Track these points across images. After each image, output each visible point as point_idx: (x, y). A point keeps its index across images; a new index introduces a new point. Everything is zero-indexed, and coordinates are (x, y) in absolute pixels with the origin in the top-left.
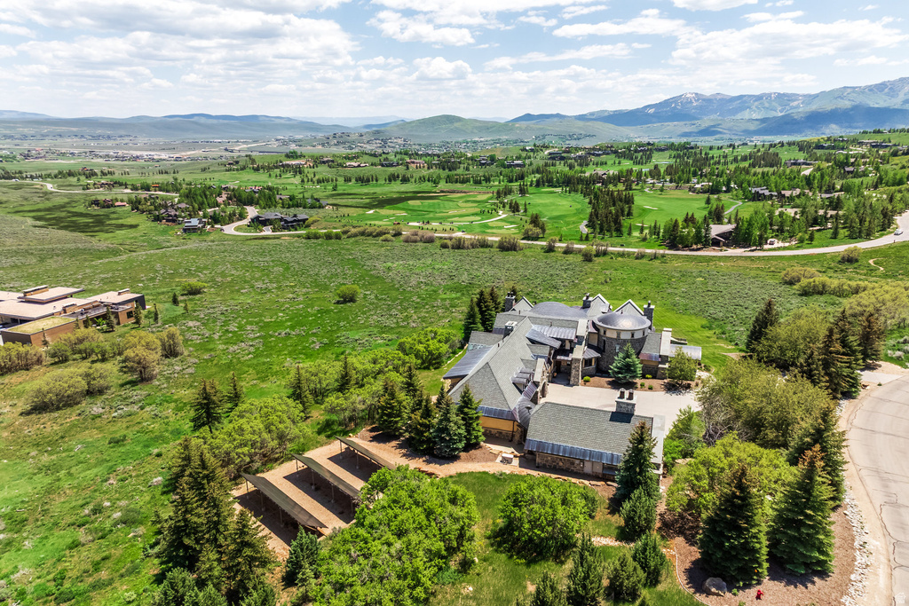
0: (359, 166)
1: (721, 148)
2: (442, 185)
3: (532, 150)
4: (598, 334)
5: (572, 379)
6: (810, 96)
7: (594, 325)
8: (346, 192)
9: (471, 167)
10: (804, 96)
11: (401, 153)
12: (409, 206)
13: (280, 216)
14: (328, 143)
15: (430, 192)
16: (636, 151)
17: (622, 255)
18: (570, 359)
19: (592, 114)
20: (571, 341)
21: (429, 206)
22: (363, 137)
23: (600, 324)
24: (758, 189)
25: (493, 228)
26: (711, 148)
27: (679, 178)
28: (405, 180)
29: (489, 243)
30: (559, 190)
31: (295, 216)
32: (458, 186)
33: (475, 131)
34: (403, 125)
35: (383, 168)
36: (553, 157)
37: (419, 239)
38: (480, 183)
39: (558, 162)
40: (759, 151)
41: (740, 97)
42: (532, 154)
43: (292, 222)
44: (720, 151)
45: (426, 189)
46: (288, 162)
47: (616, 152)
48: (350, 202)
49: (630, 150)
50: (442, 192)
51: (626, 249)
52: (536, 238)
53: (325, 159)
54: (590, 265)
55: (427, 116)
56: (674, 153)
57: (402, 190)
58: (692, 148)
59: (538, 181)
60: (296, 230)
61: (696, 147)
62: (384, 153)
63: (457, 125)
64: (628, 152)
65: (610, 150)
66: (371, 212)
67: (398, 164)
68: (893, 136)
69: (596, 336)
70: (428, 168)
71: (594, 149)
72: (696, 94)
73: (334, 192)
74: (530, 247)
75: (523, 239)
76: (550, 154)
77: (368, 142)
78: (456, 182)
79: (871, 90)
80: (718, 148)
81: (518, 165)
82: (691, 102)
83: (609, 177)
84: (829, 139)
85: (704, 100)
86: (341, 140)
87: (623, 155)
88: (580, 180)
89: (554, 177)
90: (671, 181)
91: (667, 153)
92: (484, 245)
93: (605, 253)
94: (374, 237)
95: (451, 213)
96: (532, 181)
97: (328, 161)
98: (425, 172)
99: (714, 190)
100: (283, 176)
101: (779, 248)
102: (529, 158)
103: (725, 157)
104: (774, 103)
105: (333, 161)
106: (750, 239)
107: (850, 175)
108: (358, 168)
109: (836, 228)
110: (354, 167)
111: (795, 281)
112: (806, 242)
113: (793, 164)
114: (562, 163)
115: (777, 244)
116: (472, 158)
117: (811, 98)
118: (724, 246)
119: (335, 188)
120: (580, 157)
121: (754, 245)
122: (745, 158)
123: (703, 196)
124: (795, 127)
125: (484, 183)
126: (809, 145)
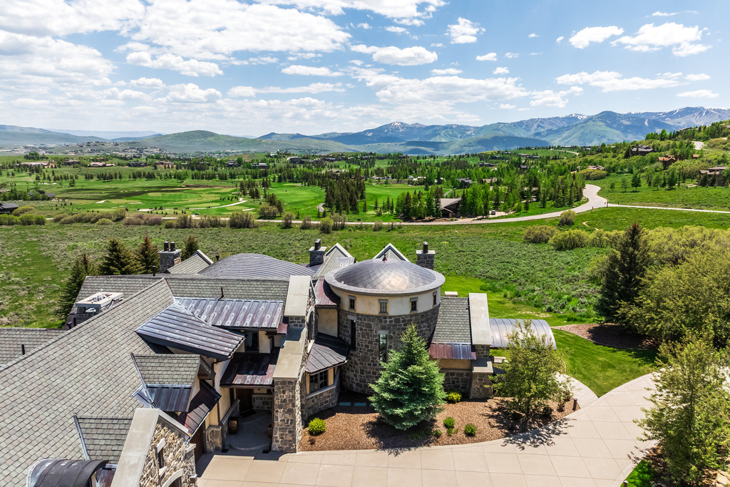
0: (104, 166)
1: (425, 158)
2: (188, 181)
3: (275, 156)
4: (338, 308)
5: (277, 434)
6: (478, 128)
7: (328, 289)
8: (84, 188)
9: (219, 169)
10: (474, 128)
11: (153, 157)
14: (81, 151)
15: (173, 187)
16: (362, 159)
17: (360, 228)
18: (268, 381)
19: (325, 135)
20: (271, 333)
21: (170, 197)
22: (118, 147)
23: (342, 285)
24: (464, 179)
27: (399, 174)
28: (150, 177)
29: (221, 223)
30: (300, 184)
32: (205, 182)
33: (227, 144)
34: (159, 137)
35: (130, 168)
36: (292, 161)
37: (143, 222)
38: (226, 179)
39: (298, 166)
40: (452, 160)
41: (433, 126)
42: (275, 159)
44: (425, 160)
45: (171, 184)
46: (25, 163)
47: (346, 159)
48: (85, 196)
49: (357, 158)
50: (187, 186)
51: (364, 223)
52: (274, 218)
53: (71, 161)
54: (328, 236)
55: (182, 131)
56: (391, 161)
57: (146, 185)
58: (404, 157)
59: (280, 178)
63: (211, 139)
64: (356, 159)
65: (341, 157)
66: (103, 201)
67: (146, 165)
68: (539, 151)
69: (334, 314)
70: (177, 168)
71: (328, 156)
72: (402, 123)
74: (265, 225)
75: (259, 218)
76: (291, 159)
77: (123, 151)
78: (202, 178)
79: (514, 125)
80: (423, 158)
81: (263, 167)
82: (398, 129)
83: (342, 174)
84: (499, 152)
85: (407, 128)
86: (95, 148)
87: (352, 162)
88: (317, 176)
89: (295, 174)
90: (393, 178)
91: (386, 161)
92: (216, 224)
93: (343, 227)
94: (89, 223)
95: (190, 201)
96: (275, 177)
97: (73, 163)
98: (173, 171)
99: (427, 183)
100: (17, 175)
101: (502, 217)
102: (273, 162)
103: (429, 164)
104: (455, 132)
105: (79, 163)
106: (476, 210)
107: (526, 171)
108: (103, 168)
109: (544, 199)
110: (99, 166)
111: (538, 240)
112: (523, 210)
113: (481, 166)
114: (302, 166)
115: (498, 214)
116: (221, 162)
117: (478, 130)
118: (453, 216)
119: (72, 184)
120: (316, 161)
121: (481, 214)
122: (444, 164)
123: (420, 186)
124: (471, 148)
125: (229, 180)
126: (486, 156)
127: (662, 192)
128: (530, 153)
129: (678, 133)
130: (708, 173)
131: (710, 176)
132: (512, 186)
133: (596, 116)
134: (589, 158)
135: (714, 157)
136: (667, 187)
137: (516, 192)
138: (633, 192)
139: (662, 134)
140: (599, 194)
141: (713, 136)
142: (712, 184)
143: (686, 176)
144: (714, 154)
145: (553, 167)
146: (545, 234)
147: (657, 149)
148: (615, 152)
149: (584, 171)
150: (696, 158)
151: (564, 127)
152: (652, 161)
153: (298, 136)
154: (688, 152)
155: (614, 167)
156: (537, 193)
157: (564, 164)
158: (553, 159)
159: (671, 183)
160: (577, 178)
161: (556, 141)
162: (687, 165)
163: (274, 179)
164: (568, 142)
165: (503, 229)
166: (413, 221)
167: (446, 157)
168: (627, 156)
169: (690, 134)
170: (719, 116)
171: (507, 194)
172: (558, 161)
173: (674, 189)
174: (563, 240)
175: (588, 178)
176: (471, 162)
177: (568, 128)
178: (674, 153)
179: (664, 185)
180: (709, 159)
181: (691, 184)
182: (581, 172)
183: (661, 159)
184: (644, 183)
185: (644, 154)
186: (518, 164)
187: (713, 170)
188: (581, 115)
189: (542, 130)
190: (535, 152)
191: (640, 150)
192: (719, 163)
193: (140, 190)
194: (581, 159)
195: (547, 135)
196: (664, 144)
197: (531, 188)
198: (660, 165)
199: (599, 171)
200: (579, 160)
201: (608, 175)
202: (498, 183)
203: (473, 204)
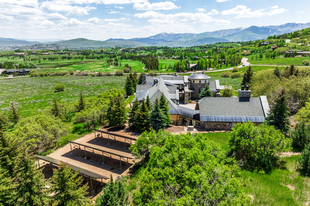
0: (49, 54)
1: (177, 48)
2: (85, 60)
3: (116, 49)
5: (185, 101)
6: (198, 34)
8: (45, 63)
9: (94, 54)
10: (196, 34)
11: (65, 50)
12: (73, 66)
13: (16, 71)
14: (33, 48)
15: (80, 62)
16: (151, 49)
19: (133, 39)
21: (82, 66)
22: (48, 46)
24: (195, 57)
25: (110, 71)
26: (174, 48)
27: (168, 55)
28: (69, 58)
29: (111, 74)
30: (130, 60)
31: (24, 70)
32: (91, 60)
33: (93, 44)
34: (63, 42)
35: (59, 55)
36: (123, 51)
38: (100, 59)
39: (126, 52)
40: (188, 49)
41: (179, 34)
43: (22, 72)
44: (177, 49)
45: (79, 61)
46: (16, 54)
47: (145, 49)
49: (149, 49)
50: (85, 62)
51: (163, 73)
52: (128, 72)
53: (33, 52)
55: (73, 39)
57: (69, 62)
58: (168, 48)
59: (121, 58)
60: (25, 75)
61: (169, 48)
62: (58, 50)
63: (85, 42)
65: (143, 49)
66: (58, 68)
67: (65, 54)
70: (78, 55)
71: (137, 48)
72: (165, 33)
73: (39, 63)
75: (124, 73)
76: (122, 50)
77: (51, 48)
78: (90, 58)
79: (214, 33)
80: (176, 48)
81: (112, 53)
82: (164, 36)
83: (145, 55)
84: (207, 45)
85: (168, 35)
86: (39, 47)
87: (147, 50)
88: (136, 57)
90: (166, 57)
91: (161, 50)
92: (109, 75)
94: (62, 75)
95: (91, 67)
98: (76, 56)
99: (181, 58)
100: (15, 59)
101: (212, 70)
102: (115, 51)
103: (179, 51)
104: (188, 36)
105: (37, 53)
106: (203, 68)
107: (219, 53)
108: (49, 55)
109: (227, 63)
110: (47, 54)
111: (225, 76)
112: (220, 67)
113: (201, 51)
114: (128, 52)
115: (210, 69)
116: (94, 52)
117: (198, 35)
118: (194, 70)
119: (40, 62)
120: (133, 51)
121: (205, 69)
122: (185, 51)
123: (178, 60)
124: (195, 43)
125: (101, 59)
126: (202, 47)
127: (271, 60)
128: (220, 45)
129: (281, 36)
130: (288, 52)
131: (288, 53)
132: (215, 59)
133: (248, 28)
134: (244, 47)
135: (291, 46)
136: (273, 58)
137: (217, 61)
138: (260, 60)
139: (274, 37)
140: (247, 61)
141: (294, 37)
142: (289, 57)
143: (280, 54)
144: (292, 45)
145: (230, 51)
146: (228, 75)
147: (271, 43)
148: (255, 44)
149: (242, 53)
150: (285, 46)
151: (235, 33)
152: (269, 48)
153: (122, 39)
154: (282, 44)
155: (254, 51)
156: (224, 62)
157: (234, 50)
158: (230, 48)
159: (274, 56)
160: (239, 55)
161: (231, 40)
162: (281, 49)
163: (119, 58)
164: (236, 40)
165: (213, 74)
166: (180, 72)
167: (186, 48)
168: (259, 46)
169: (285, 37)
170: (302, 27)
171: (214, 62)
172: (232, 48)
173: (275, 59)
174: (234, 75)
175: (243, 55)
176: (197, 50)
177: (237, 34)
178: (277, 45)
179: (271, 57)
180: (290, 47)
181: (282, 57)
182: (241, 53)
183: (272, 47)
184: (264, 56)
185: (266, 45)
186: (216, 50)
187: (290, 51)
188: (242, 28)
189: (225, 35)
190: (222, 44)
191: (264, 43)
192: (293, 48)
193: (67, 64)
194: (241, 48)
195: (228, 37)
196: (274, 40)
197: (222, 59)
198: (271, 50)
199: (248, 52)
200: (240, 48)
201: (251, 54)
202: (209, 58)
203: (202, 66)
